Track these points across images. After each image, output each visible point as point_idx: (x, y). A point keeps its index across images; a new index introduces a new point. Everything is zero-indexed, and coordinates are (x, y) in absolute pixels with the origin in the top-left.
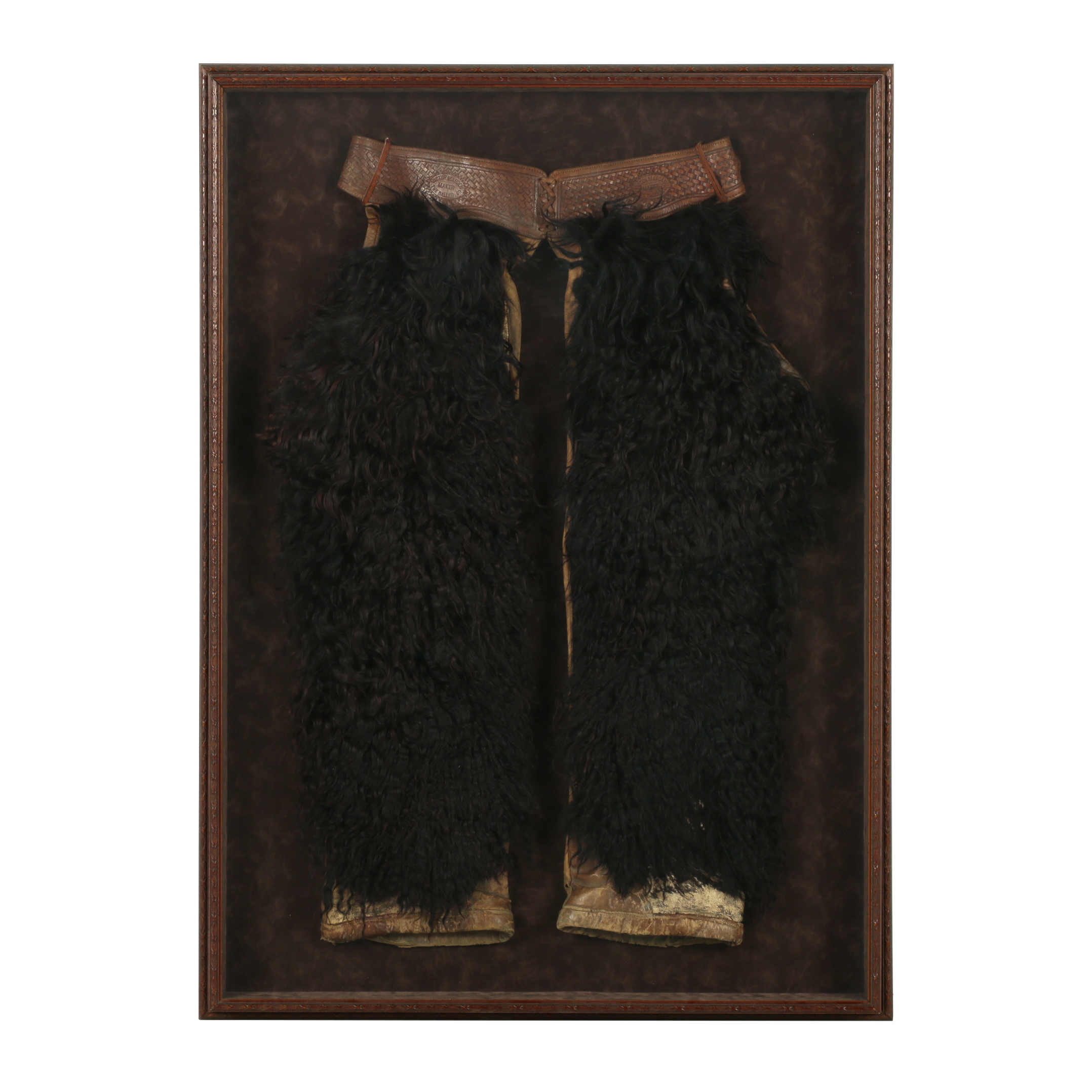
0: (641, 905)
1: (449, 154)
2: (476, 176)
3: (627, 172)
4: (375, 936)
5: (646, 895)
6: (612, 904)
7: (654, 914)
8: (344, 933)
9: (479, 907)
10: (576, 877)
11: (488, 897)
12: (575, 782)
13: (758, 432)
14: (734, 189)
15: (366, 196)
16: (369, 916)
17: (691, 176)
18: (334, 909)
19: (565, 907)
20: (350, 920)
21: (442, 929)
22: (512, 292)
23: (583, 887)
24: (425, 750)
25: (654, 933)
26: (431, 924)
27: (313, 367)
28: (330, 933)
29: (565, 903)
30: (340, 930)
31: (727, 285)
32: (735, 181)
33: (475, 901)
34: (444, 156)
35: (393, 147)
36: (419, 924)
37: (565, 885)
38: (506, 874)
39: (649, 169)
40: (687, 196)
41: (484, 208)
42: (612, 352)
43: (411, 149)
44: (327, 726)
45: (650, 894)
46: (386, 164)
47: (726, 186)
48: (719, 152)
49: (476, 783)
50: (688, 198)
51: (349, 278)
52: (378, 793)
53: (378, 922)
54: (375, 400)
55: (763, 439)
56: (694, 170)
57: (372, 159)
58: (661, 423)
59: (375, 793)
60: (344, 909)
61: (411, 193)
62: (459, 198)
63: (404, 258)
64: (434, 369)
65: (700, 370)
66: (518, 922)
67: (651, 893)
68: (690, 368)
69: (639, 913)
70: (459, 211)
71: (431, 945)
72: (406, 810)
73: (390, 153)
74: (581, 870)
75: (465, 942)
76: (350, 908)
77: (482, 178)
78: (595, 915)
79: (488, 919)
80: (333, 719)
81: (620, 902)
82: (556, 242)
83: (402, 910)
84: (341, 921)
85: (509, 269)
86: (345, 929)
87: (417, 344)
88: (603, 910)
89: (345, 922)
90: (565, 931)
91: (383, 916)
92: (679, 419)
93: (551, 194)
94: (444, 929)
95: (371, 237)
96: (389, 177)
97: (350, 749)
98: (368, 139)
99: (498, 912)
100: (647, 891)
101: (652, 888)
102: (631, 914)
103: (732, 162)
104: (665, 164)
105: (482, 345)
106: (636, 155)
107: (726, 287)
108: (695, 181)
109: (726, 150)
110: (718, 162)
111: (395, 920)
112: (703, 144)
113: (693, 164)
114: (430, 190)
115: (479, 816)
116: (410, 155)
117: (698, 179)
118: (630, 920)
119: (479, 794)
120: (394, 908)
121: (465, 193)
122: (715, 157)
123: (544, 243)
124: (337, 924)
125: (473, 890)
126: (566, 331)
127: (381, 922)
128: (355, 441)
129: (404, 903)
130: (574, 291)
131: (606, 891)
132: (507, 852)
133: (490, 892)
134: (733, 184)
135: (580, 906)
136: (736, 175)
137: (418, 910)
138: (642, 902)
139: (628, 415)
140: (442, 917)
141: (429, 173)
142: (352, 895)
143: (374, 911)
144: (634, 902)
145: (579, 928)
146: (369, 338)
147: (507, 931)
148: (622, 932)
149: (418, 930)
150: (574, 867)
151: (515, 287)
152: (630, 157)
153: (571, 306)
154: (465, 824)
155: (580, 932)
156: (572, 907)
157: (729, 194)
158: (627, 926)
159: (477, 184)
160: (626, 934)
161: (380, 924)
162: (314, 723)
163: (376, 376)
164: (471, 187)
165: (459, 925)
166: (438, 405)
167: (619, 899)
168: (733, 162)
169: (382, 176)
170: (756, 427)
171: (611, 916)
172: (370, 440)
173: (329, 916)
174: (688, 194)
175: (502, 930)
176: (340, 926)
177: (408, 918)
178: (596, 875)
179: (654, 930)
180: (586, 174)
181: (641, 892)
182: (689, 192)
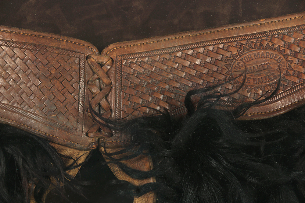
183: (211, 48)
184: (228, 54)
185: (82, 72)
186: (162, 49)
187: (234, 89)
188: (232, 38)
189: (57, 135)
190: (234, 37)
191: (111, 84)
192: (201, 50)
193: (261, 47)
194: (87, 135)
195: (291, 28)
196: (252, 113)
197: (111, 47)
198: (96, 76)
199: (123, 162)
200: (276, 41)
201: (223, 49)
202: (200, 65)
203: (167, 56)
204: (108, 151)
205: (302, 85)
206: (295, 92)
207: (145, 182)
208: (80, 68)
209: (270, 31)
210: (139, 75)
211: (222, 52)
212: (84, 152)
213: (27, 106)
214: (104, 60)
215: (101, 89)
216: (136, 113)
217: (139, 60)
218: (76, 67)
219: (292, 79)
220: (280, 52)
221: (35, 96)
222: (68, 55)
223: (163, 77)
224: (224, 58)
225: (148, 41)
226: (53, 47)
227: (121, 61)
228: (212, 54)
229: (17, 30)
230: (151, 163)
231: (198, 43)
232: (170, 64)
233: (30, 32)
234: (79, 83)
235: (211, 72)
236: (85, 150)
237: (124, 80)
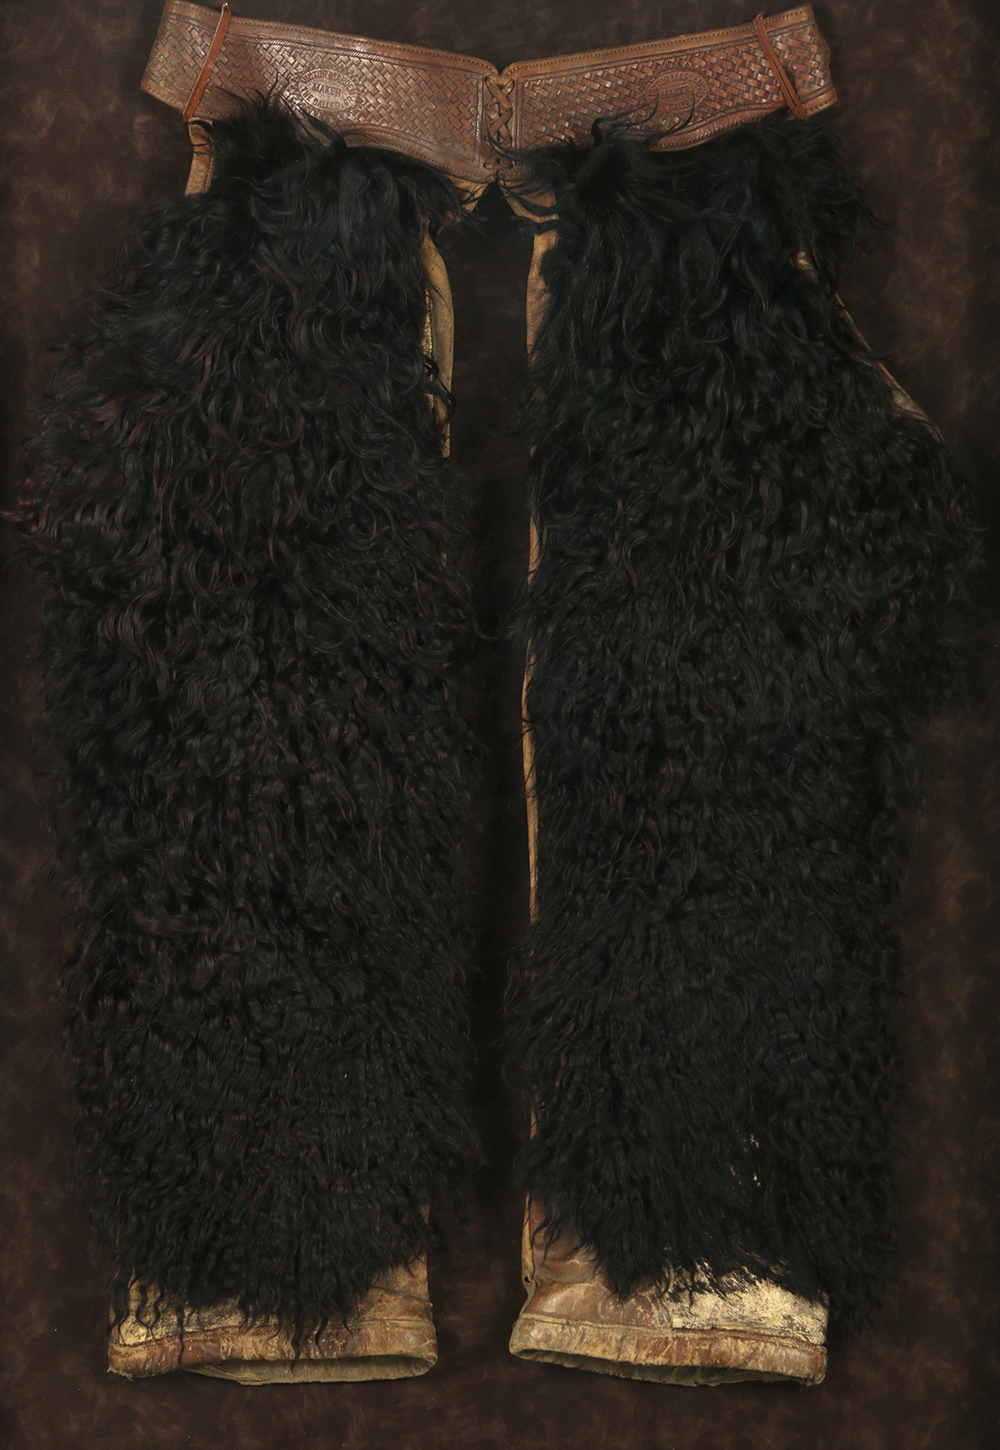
0: (652, 1313)
1: (332, 34)
2: (377, 71)
3: (635, 67)
4: (202, 1364)
5: (661, 1296)
6: (604, 1312)
7: (674, 1329)
8: (147, 1360)
9: (378, 1315)
10: (542, 1265)
11: (393, 1298)
12: (540, 1102)
13: (853, 513)
14: (818, 94)
15: (190, 104)
16: (191, 1330)
17: (745, 72)
18: (132, 1318)
19: (524, 1316)
20: (157, 1337)
21: (314, 1353)
22: (438, 273)
23: (554, 1282)
24: (287, 1048)
25: (674, 1362)
26: (295, 1344)
27: (100, 398)
28: (124, 1359)
29: (523, 1309)
30: (141, 1355)
31: (802, 262)
32: (820, 81)
33: (371, 1304)
34: (322, 36)
35: (235, 20)
36: (275, 1345)
37: (523, 1278)
38: (423, 1258)
39: (673, 60)
40: (737, 108)
41: (392, 128)
42: (607, 378)
43: (266, 24)
44: (122, 1007)
45: (667, 1295)
46: (224, 49)
47: (805, 90)
48: (793, 31)
49: (374, 1104)
50: (738, 111)
51: (161, 247)
52: (207, 1121)
53: (205, 1340)
54: (205, 456)
55: (862, 524)
56: (750, 62)
57: (199, 40)
59: (203, 1121)
60: (149, 1318)
61: (266, 101)
62: (348, 111)
63: (254, 213)
64: (305, 405)
65: (756, 407)
66: (444, 1340)
67: (670, 1293)
69: (648, 1327)
70: (347, 133)
71: (297, 1380)
72: (254, 1150)
73: (231, 30)
74: (551, 1253)
75: (354, 1375)
76: (158, 1317)
77: (388, 76)
78: (573, 1329)
79: (392, 1335)
80: (133, 994)
81: (616, 1309)
82: (512, 188)
83: (246, 1320)
84: (143, 1339)
85: (433, 235)
86: (150, 1354)
87: (276, 361)
88: (587, 1322)
89: (150, 1341)
90: (522, 1357)
91: (214, 1330)
92: (719, 491)
93: (506, 105)
94: (317, 1353)
95: (198, 177)
96: (229, 73)
97: (161, 1045)
98: (192, 5)
99: (411, 1324)
100: (663, 1290)
101: (671, 1284)
102: (636, 1328)
103: (814, 49)
104: (700, 52)
105: (387, 365)
106: (652, 36)
107: (801, 265)
108: (750, 82)
109: (805, 27)
110: (790, 48)
111: (235, 1337)
112: (765, 16)
113: (748, 52)
114: (300, 95)
115: (379, 1160)
116: (264, 33)
117: (756, 79)
118: (634, 1339)
119: (379, 1122)
120: (233, 1317)
121: (359, 101)
122: (787, 40)
123: (493, 190)
124: (135, 1345)
125: (368, 1286)
126: (530, 341)
127: (212, 1341)
128: (172, 525)
129: (251, 1308)
130: (543, 272)
131: (594, 1289)
132: (426, 1221)
133: (397, 1289)
134: (817, 87)
135: (550, 1315)
136: (821, 71)
137: (273, 1320)
138: (654, 1308)
139: (634, 484)
140: (315, 1332)
141: (297, 66)
142: (162, 1295)
143: (199, 1322)
144: (640, 1308)
145: (547, 1353)
146: (194, 351)
147: (425, 1357)
148: (620, 1360)
149: (273, 1354)
150: (538, 1247)
151: (444, 266)
152: (641, 41)
153: (538, 298)
154: (355, 1174)
155: (548, 1360)
156: (536, 1317)
157: (808, 105)
158: (629, 1350)
159: (378, 86)
160: (627, 1362)
161: (210, 1344)
162: (100, 1002)
163: (207, 415)
164: (368, 92)
165: (344, 1346)
166: (311, 465)
167: (615, 1303)
168: (816, 47)
169: (216, 70)
170: (851, 504)
171: (602, 1333)
172: (197, 524)
173: (123, 1331)
174: (739, 105)
175: (416, 1355)
176: (140, 1348)
177: (256, 1334)
178: (576, 1261)
179: (674, 1356)
180: (564, 71)
181: (653, 1291)
182: (741, 101)
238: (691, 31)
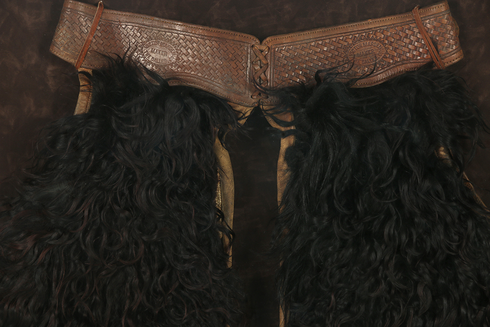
1: (162, 20)
2: (188, 42)
3: (341, 38)
13: (476, 307)
14: (451, 54)
15: (78, 61)
17: (407, 41)
22: (225, 159)
27: (22, 235)
31: (442, 153)
32: (452, 46)
34: (156, 21)
35: (106, 11)
39: (364, 34)
40: (403, 62)
41: (197, 75)
42: (325, 222)
43: (124, 13)
46: (99, 28)
47: (444, 52)
48: (437, 17)
50: (403, 64)
51: (59, 146)
54: (84, 269)
55: (481, 313)
56: (410, 35)
57: (84, 23)
58: (373, 295)
61: (123, 60)
62: (171, 64)
63: (114, 125)
64: (144, 238)
65: (414, 240)
68: (404, 237)
70: (169, 79)
73: (103, 17)
77: (195, 45)
82: (267, 110)
85: (220, 139)
87: (127, 213)
92: (393, 291)
93: (264, 62)
95: (83, 104)
96: (102, 42)
98: (80, 3)
103: (449, 27)
104: (380, 29)
105: (193, 215)
106: (352, 20)
107: (441, 155)
108: (410, 46)
109: (444, 15)
110: (434, 27)
112: (420, 8)
113: (409, 29)
114: (143, 55)
116: (123, 19)
117: (414, 45)
121: (178, 59)
122: (433, 22)
123: (257, 111)
126: (279, 199)
128: (63, 311)
130: (286, 159)
134: (451, 50)
136: (453, 40)
139: (341, 285)
141: (142, 38)
146: (78, 207)
151: (228, 155)
152: (344, 23)
153: (284, 175)
157: (445, 61)
159: (189, 51)
163: (85, 245)
164: (183, 54)
166: (148, 274)
168: (450, 27)
169: (94, 41)
170: (474, 302)
172: (79, 310)
174: (404, 60)
180: (299, 41)
182: (405, 58)
183: (334, 40)
184: (346, 44)
185: (249, 56)
186: (302, 41)
187: (349, 67)
188: (348, 32)
189: (233, 97)
190: (350, 32)
191: (268, 63)
192: (327, 41)
193: (368, 38)
194: (251, 97)
195: (389, 25)
196: (359, 84)
197: (268, 39)
198: (258, 58)
199: (274, 115)
200: (378, 34)
201: (342, 40)
202: (327, 51)
203: (305, 45)
204: (265, 107)
205: (394, 64)
206: (389, 69)
207: (289, 128)
208: (248, 53)
209: (374, 28)
210: (286, 58)
211: (342, 42)
212: (250, 108)
213: (213, 78)
214: (263, 48)
215: (261, 67)
216: (284, 83)
217: (287, 47)
218: (245, 53)
219: (388, 60)
220: (380, 42)
221: (219, 72)
222: (240, 45)
223: (302, 59)
224: (343, 46)
225: (292, 35)
226: (230, 40)
227: (275, 48)
228: (335, 44)
229: (208, 28)
230: (293, 117)
231: (326, 36)
232: (307, 50)
233: (216, 30)
234: (247, 63)
235: (334, 56)
236: (250, 107)
237: (276, 62)
238: (375, 17)
